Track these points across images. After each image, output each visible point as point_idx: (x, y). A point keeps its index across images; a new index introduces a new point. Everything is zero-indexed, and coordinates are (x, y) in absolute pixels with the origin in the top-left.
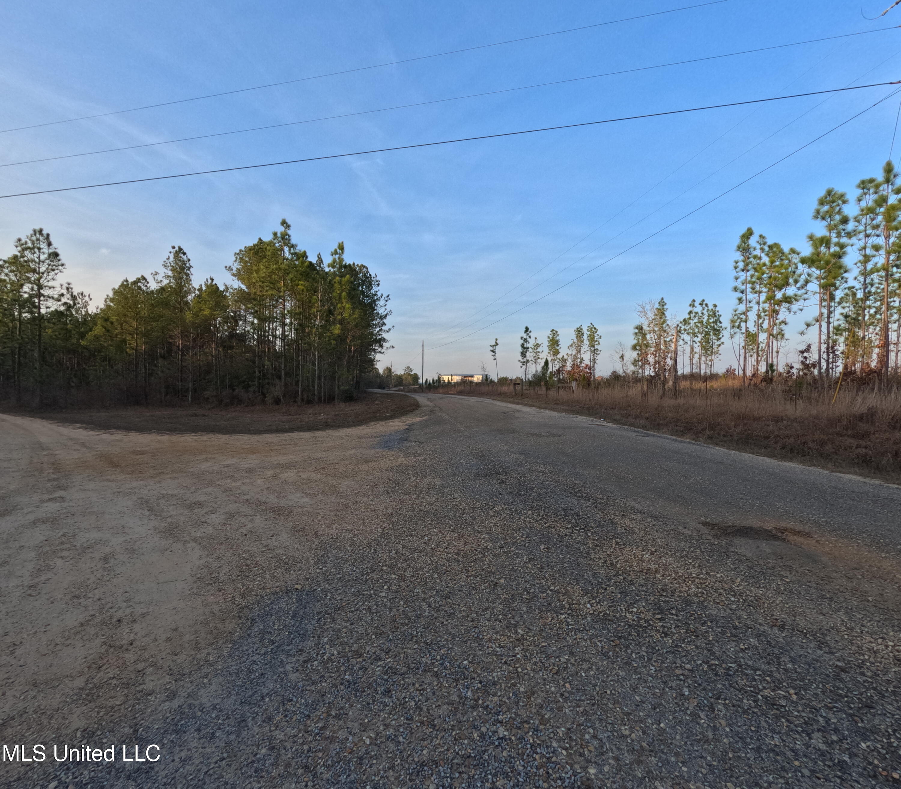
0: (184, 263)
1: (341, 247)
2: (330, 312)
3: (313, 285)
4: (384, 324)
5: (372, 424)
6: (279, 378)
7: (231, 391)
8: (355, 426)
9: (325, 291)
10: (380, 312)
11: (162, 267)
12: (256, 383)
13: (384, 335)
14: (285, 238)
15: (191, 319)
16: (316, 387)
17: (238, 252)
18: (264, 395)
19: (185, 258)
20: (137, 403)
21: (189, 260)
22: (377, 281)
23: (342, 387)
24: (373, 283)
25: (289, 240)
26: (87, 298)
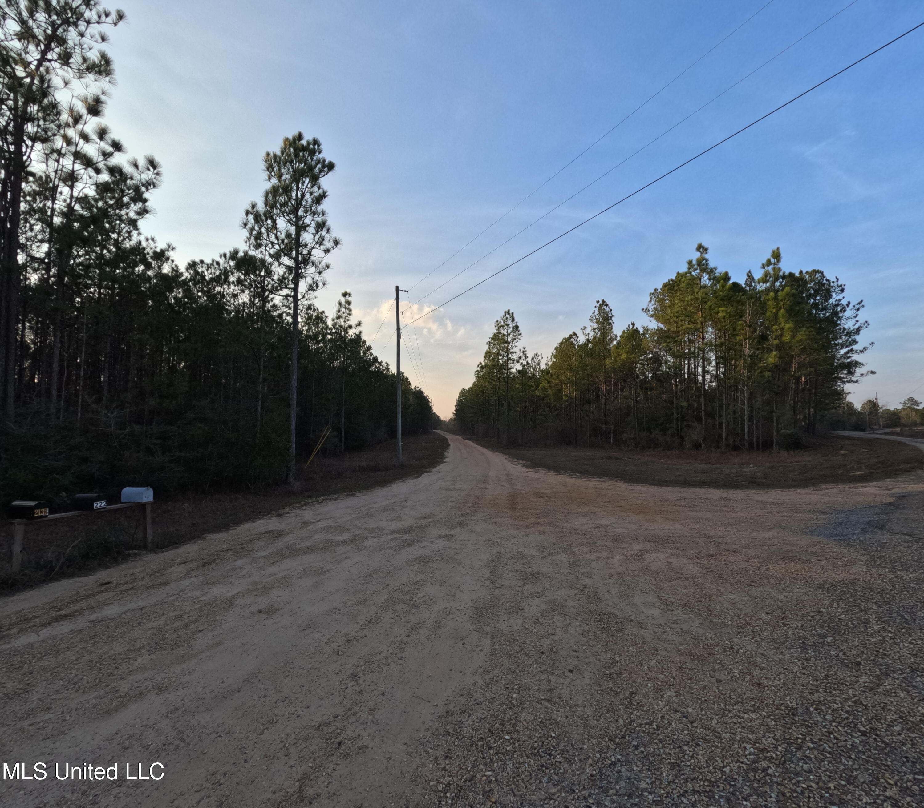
0: (606, 313)
1: (777, 255)
2: (764, 338)
3: (737, 309)
4: (855, 342)
5: (824, 486)
6: (699, 419)
7: (648, 434)
8: (795, 487)
9: (755, 314)
10: (846, 327)
11: (589, 321)
12: (675, 426)
13: (856, 357)
14: (702, 264)
15: (610, 365)
16: (746, 431)
17: (653, 291)
18: (682, 438)
19: (607, 309)
20: (569, 444)
21: (611, 310)
22: (839, 286)
23: (783, 431)
24: (832, 290)
25: (707, 264)
26: (540, 358)
